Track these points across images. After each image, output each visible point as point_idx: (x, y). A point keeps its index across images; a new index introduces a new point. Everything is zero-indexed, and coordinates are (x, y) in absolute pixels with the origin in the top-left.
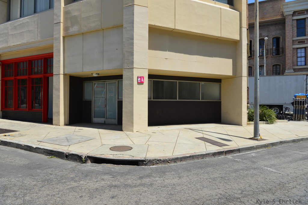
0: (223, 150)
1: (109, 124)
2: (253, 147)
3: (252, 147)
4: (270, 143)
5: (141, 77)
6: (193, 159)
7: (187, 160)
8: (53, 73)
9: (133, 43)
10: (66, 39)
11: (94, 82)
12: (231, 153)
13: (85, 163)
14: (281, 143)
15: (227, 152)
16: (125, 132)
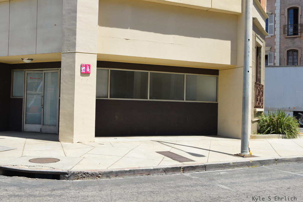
0: (180, 166)
1: (46, 134)
2: (229, 163)
3: (226, 164)
4: (257, 161)
7: (125, 175)
9: (76, 18)
11: (27, 71)
14: (276, 161)
15: (185, 169)
16: (62, 143)
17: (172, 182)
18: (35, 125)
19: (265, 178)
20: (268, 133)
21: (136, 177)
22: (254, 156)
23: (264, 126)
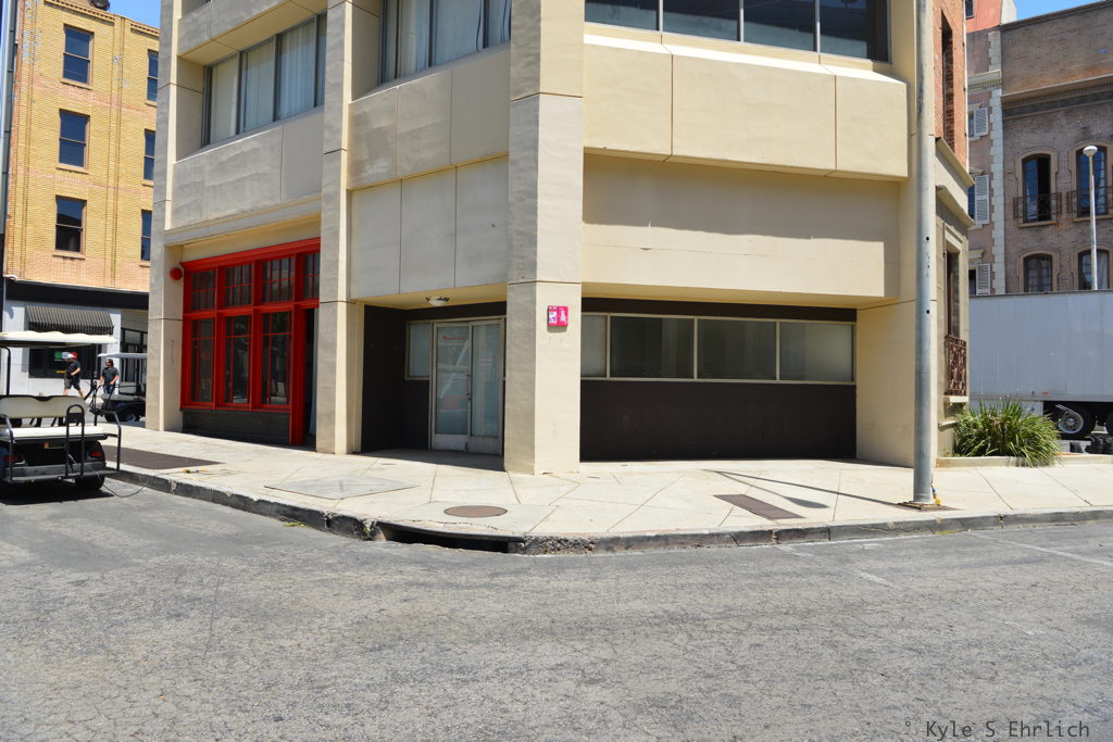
0: (771, 528)
1: (478, 454)
2: (885, 524)
3: (877, 525)
4: (954, 519)
5: (558, 310)
6: (667, 544)
7: (646, 547)
8: (318, 298)
9: (536, 208)
10: (356, 196)
11: (438, 324)
12: (799, 537)
13: (370, 539)
14: (1002, 520)
15: (782, 535)
16: (511, 474)
17: (751, 564)
18: (453, 436)
19: (973, 560)
20: (981, 452)
21: (671, 551)
22: (945, 508)
23: (970, 437)
